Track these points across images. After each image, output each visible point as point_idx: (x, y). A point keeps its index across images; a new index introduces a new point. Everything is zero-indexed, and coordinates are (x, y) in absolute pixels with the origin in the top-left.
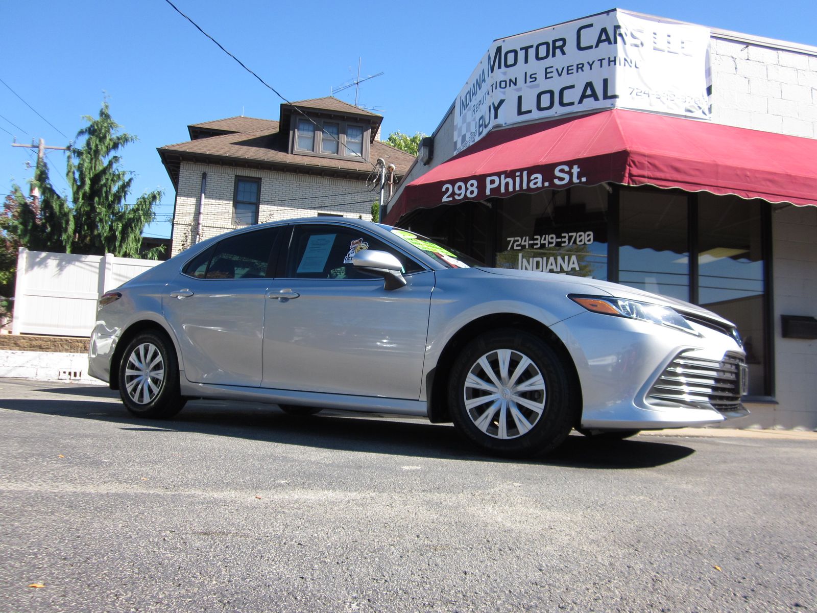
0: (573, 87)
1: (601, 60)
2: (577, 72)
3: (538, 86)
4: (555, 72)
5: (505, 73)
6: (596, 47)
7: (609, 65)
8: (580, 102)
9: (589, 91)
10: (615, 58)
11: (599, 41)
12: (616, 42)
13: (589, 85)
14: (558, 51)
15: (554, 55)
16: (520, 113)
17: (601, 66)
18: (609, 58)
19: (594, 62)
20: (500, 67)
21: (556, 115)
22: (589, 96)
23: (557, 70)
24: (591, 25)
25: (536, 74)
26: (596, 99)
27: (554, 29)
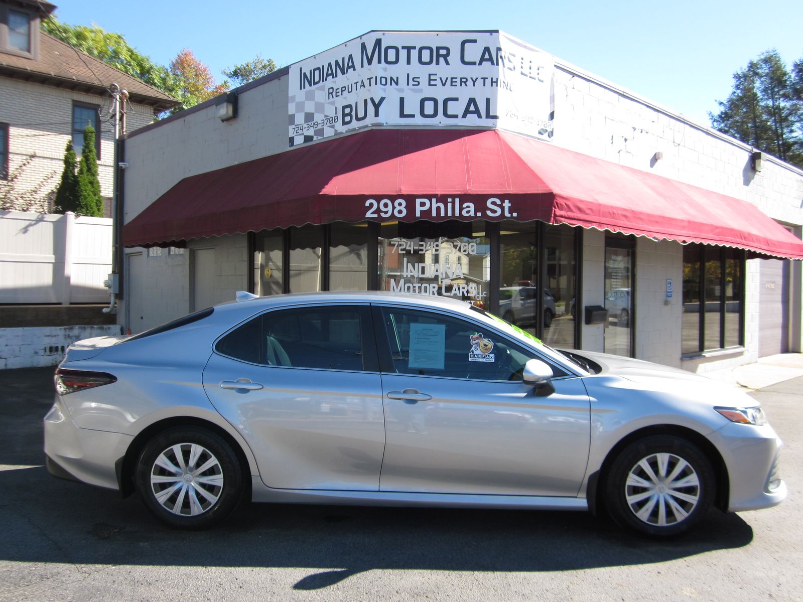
0: (456, 99)
1: (484, 79)
2: (461, 85)
3: (421, 91)
4: (439, 80)
5: (385, 70)
6: (479, 65)
7: (492, 85)
8: (464, 116)
9: (472, 107)
10: (497, 79)
11: (482, 60)
12: (497, 64)
13: (472, 101)
14: (441, 60)
15: (438, 63)
16: (402, 115)
17: (484, 85)
18: (492, 79)
19: (477, 79)
20: (379, 62)
21: (440, 125)
22: (472, 112)
23: (441, 78)
24: (475, 41)
25: (419, 78)
26: (480, 116)
27: (437, 35)
